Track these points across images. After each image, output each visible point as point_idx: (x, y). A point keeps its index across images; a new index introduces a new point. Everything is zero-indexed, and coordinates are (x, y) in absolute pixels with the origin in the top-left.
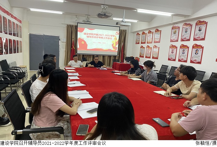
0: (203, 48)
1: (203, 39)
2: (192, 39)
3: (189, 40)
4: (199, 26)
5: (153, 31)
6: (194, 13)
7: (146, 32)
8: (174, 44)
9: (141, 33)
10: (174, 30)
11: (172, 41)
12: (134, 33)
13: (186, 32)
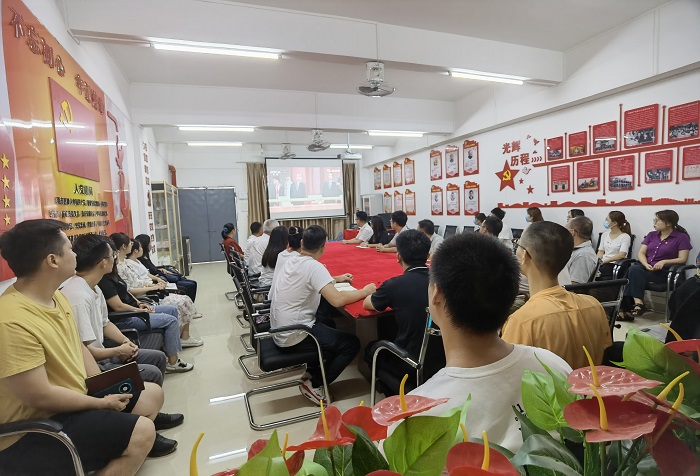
0: (478, 187)
1: (477, 172)
2: (461, 173)
3: (457, 175)
4: (468, 150)
5: (401, 162)
6: (458, 127)
7: (390, 165)
8: (437, 183)
9: (381, 167)
10: (433, 159)
11: (433, 179)
12: (368, 167)
13: (452, 161)
